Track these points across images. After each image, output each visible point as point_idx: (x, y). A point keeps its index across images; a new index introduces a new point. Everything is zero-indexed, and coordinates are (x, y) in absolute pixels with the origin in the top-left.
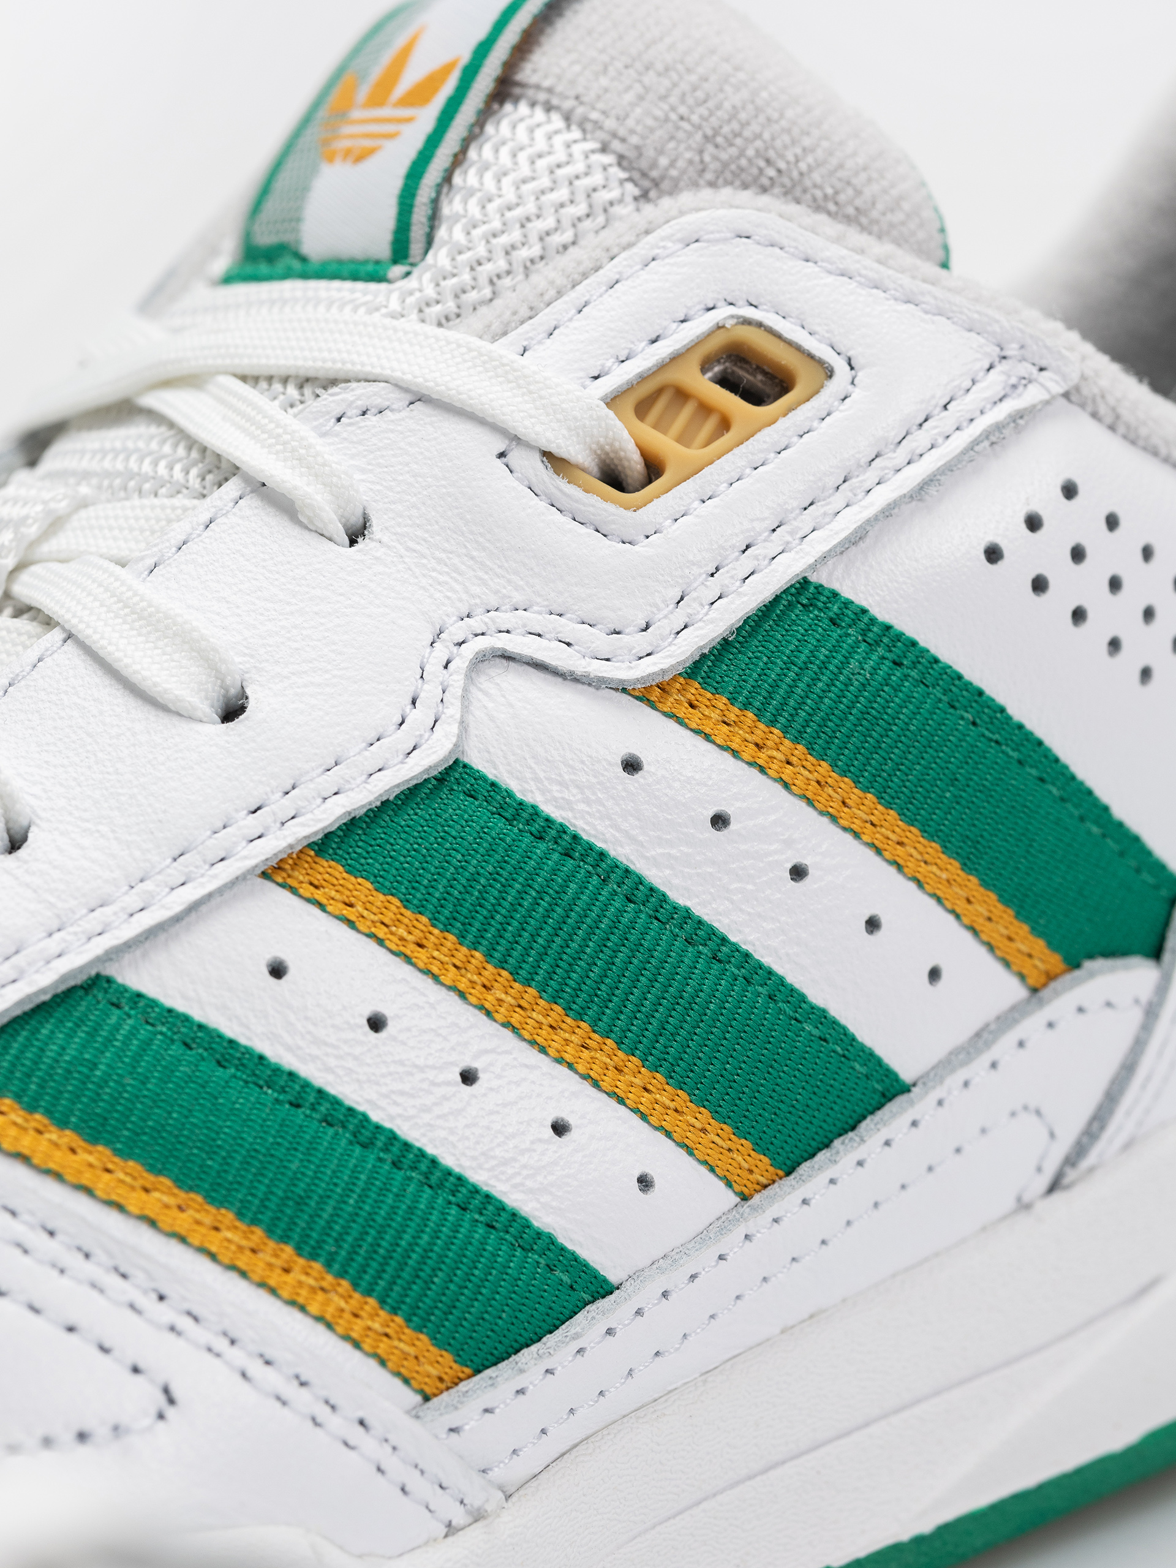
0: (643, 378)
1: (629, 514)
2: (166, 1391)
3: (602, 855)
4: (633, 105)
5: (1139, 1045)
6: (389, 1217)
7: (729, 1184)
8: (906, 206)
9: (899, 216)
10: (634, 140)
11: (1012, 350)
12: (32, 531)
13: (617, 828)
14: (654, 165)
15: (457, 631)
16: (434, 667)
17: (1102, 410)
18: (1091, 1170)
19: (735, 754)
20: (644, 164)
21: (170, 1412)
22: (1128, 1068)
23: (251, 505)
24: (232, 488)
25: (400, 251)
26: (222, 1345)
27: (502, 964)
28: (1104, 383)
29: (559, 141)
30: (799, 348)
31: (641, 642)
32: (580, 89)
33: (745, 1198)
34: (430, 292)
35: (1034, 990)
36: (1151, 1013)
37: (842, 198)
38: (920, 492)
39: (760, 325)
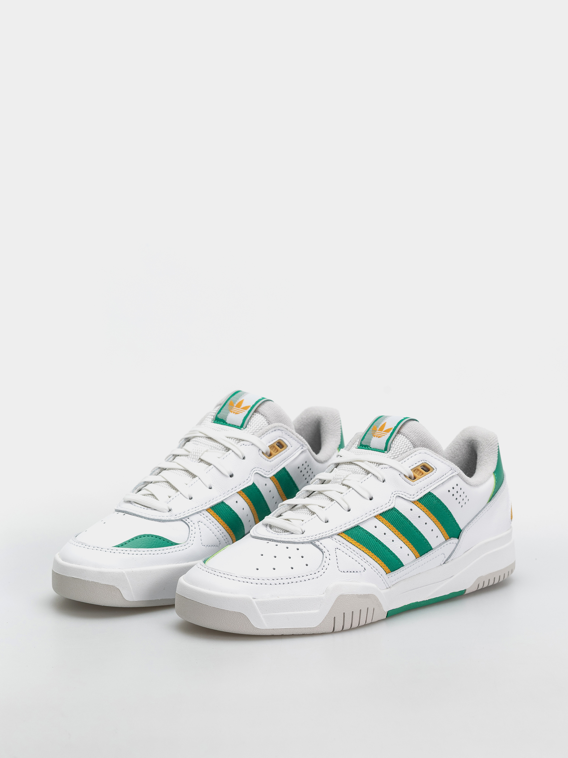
0: (415, 468)
1: (413, 482)
2: (365, 568)
3: (408, 519)
4: (414, 437)
5: (455, 548)
6: (385, 554)
7: (415, 557)
8: (441, 451)
9: (440, 452)
10: (414, 441)
11: (452, 469)
12: (345, 476)
13: (409, 516)
14: (416, 444)
15: (394, 493)
16: (392, 497)
17: (461, 476)
18: (448, 562)
19: (421, 510)
20: (414, 444)
21: (365, 571)
22: (454, 551)
23: (372, 476)
24: (370, 474)
25: (386, 449)
26: (370, 565)
27: (397, 529)
28: (461, 473)
29: (403, 438)
30: (431, 466)
31: (413, 497)
32: (408, 434)
33: (416, 558)
34: (391, 455)
35: (446, 540)
36: (457, 545)
37: (435, 450)
38: (442, 483)
39: (427, 463)
